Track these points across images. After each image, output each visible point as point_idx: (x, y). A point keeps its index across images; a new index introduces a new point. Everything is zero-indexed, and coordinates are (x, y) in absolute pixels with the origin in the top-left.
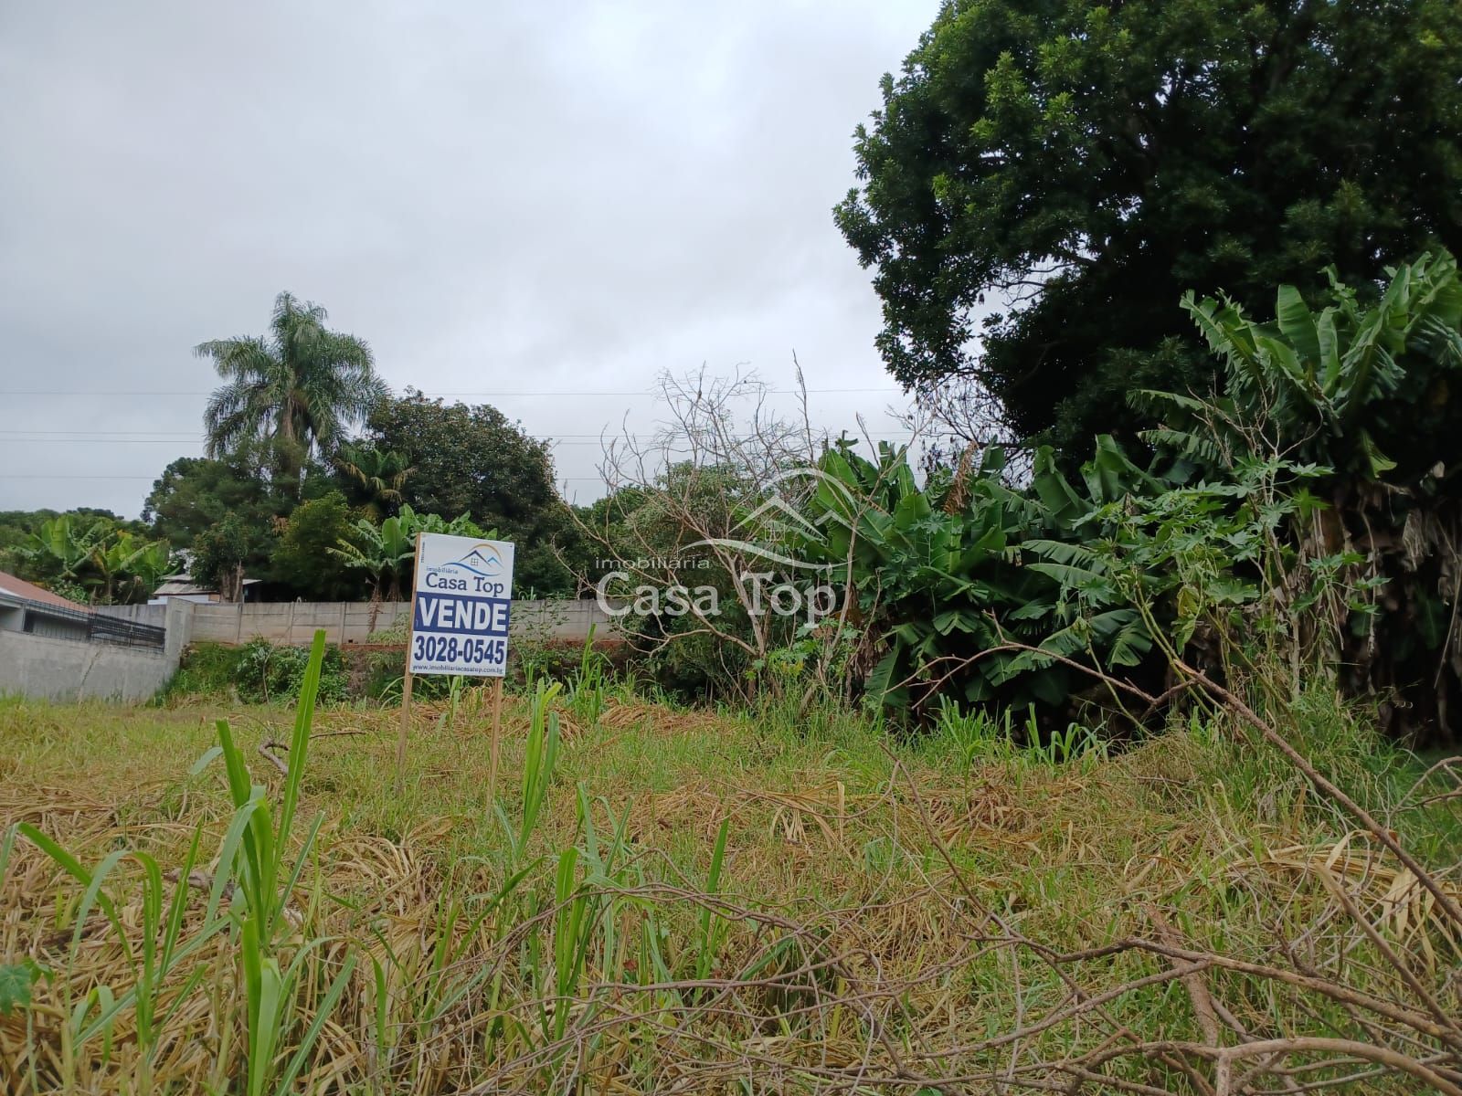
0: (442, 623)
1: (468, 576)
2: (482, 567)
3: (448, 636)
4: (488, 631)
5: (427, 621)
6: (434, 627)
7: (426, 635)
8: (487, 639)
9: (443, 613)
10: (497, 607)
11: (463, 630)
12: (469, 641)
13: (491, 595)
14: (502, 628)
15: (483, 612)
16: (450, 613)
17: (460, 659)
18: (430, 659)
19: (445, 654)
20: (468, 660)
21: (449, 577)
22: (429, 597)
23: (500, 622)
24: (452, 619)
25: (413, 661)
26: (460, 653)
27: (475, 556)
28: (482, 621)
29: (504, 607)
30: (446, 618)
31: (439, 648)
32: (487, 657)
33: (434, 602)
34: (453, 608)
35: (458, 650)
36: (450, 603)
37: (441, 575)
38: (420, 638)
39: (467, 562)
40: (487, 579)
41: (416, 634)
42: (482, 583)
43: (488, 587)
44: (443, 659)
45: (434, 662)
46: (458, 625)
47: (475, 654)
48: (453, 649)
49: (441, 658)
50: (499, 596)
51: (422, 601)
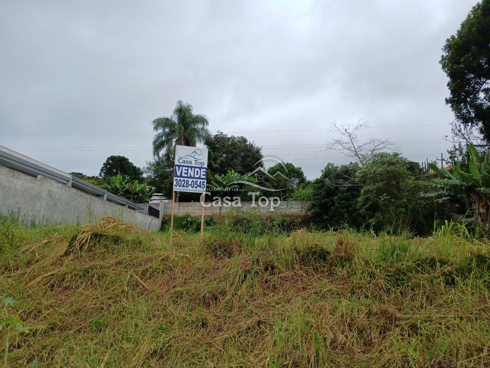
0: (183, 175)
1: (193, 160)
2: (197, 157)
3: (186, 179)
4: (199, 178)
5: (179, 174)
6: (181, 176)
7: (179, 179)
8: (199, 181)
9: (184, 171)
10: (202, 170)
11: (191, 177)
12: (193, 181)
13: (200, 166)
14: (204, 177)
15: (197, 171)
16: (186, 172)
17: (190, 187)
18: (180, 186)
19: (185, 185)
20: (193, 187)
21: (186, 160)
22: (179, 166)
23: (203, 175)
24: (187, 173)
25: (174, 187)
26: (190, 185)
27: (195, 153)
28: (197, 174)
29: (205, 170)
30: (185, 173)
31: (183, 183)
32: (199, 186)
33: (181, 168)
34: (188, 170)
35: (189, 184)
36: (187, 168)
37: (183, 159)
38: (176, 180)
39: (192, 155)
40: (199, 161)
41: (175, 178)
42: (197, 162)
43: (199, 163)
44: (184, 187)
45: (181, 188)
46: (189, 176)
47: (195, 185)
48: (187, 183)
49: (183, 186)
50: (203, 166)
51: (177, 167)
